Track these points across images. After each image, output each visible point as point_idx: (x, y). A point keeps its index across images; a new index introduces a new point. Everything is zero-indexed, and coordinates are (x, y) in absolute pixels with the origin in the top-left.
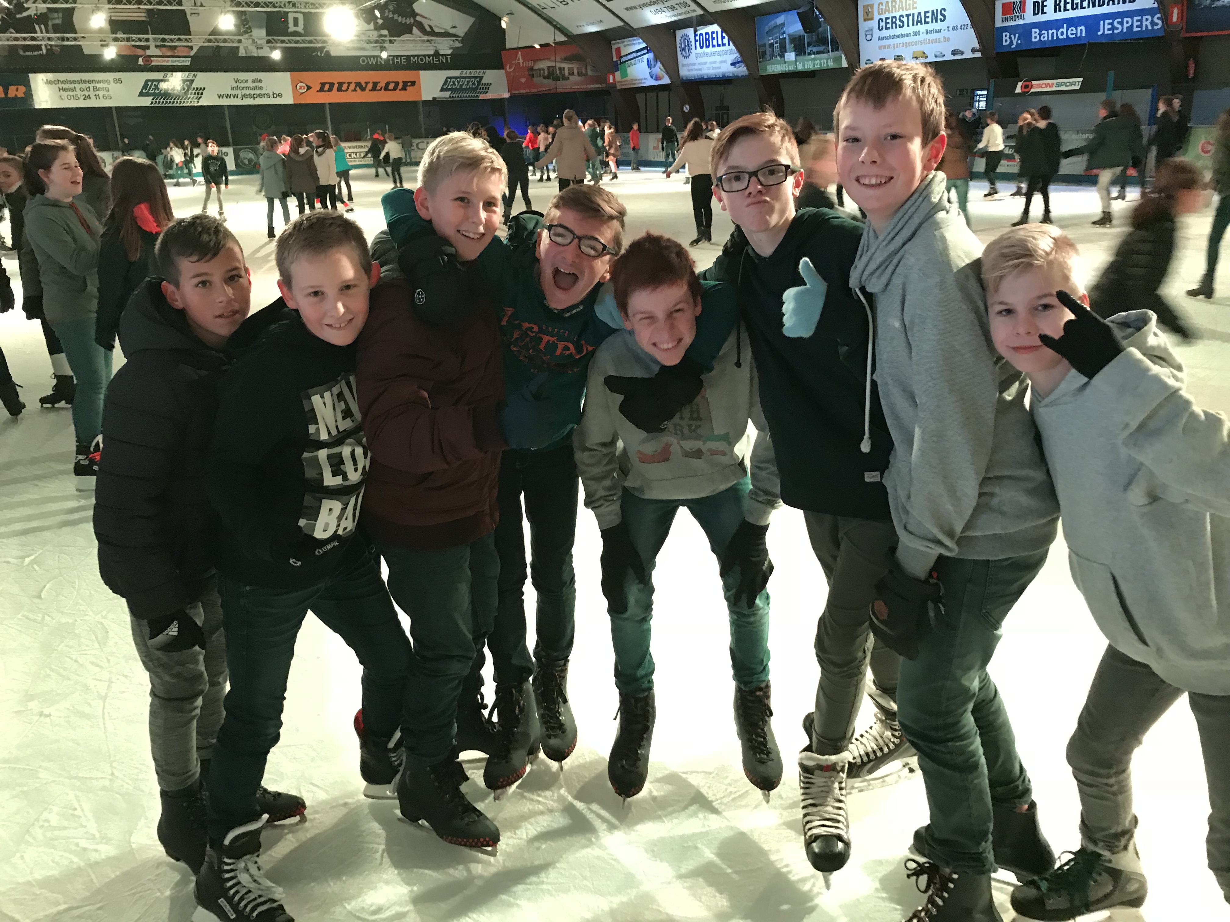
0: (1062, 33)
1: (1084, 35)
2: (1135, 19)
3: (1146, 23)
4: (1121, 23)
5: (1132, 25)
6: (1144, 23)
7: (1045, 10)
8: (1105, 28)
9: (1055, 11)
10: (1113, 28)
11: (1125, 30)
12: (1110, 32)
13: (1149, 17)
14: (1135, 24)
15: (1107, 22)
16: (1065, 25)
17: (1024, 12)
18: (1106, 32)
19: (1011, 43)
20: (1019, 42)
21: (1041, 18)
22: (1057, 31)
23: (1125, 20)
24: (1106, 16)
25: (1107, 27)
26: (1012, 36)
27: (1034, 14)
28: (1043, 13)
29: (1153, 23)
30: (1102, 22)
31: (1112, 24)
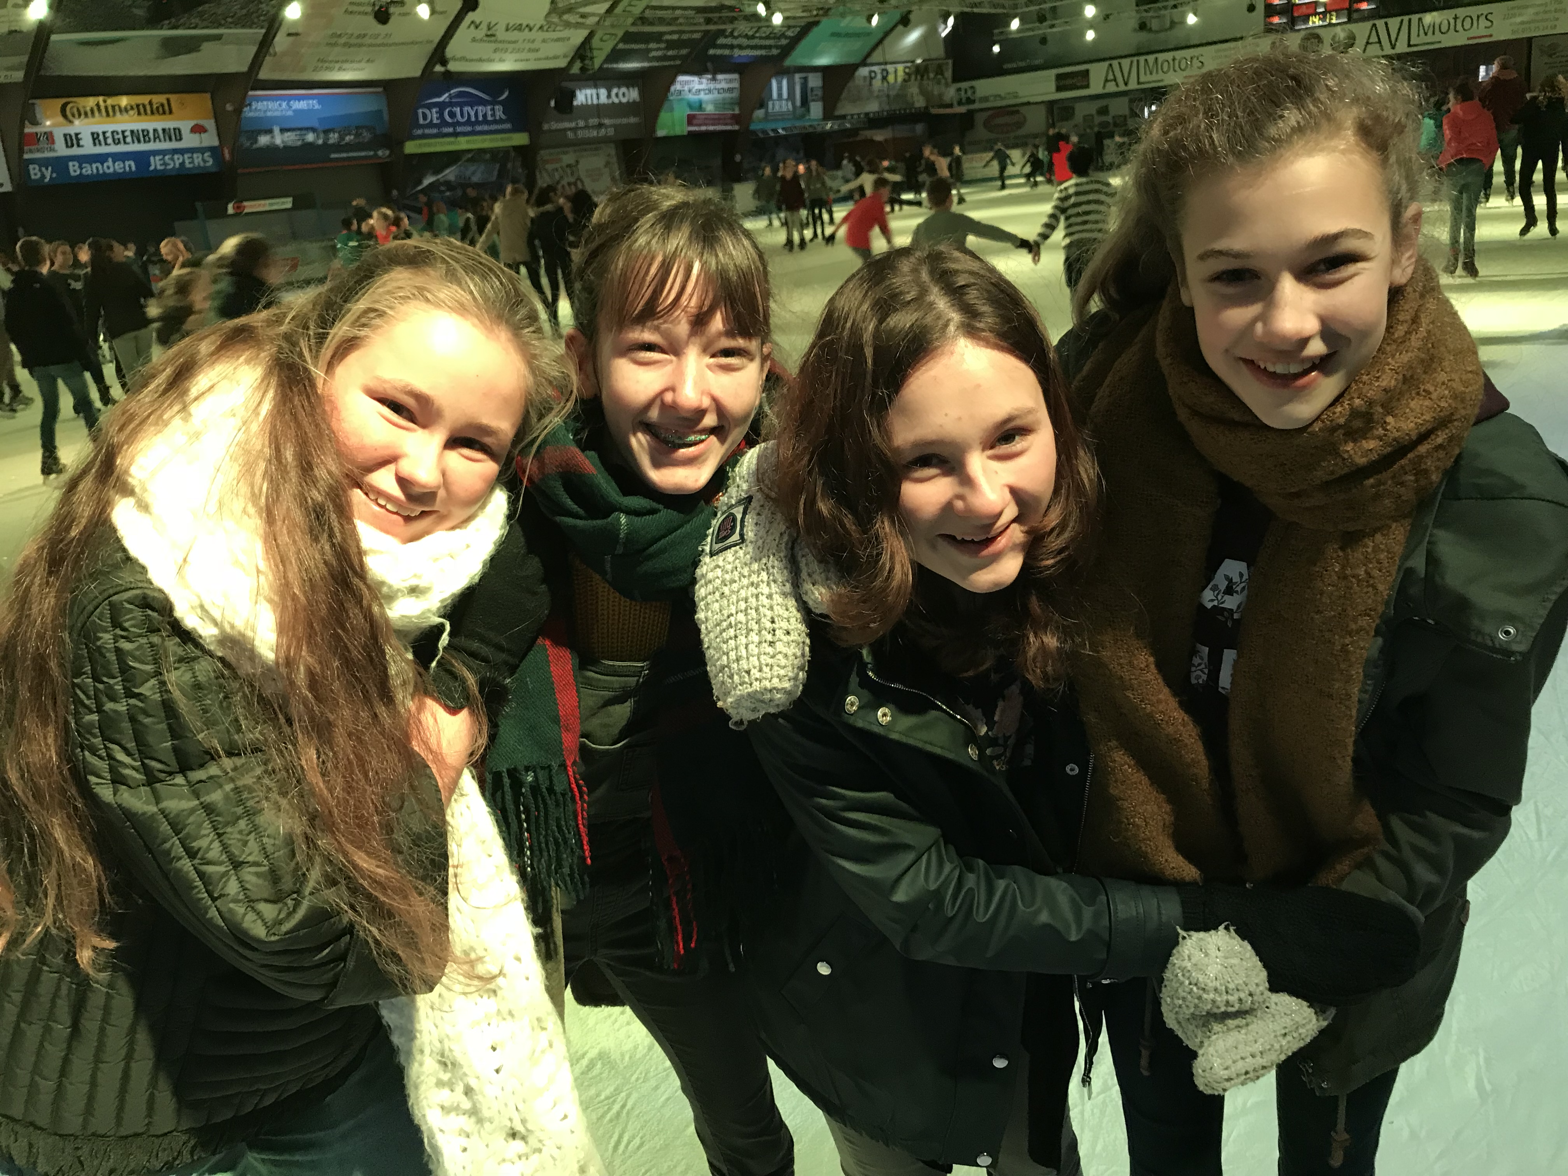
0: (108, 168)
1: (134, 168)
2: (186, 156)
3: (198, 159)
4: (173, 159)
5: (183, 162)
6: (196, 162)
7: (81, 143)
8: (156, 163)
9: (95, 144)
10: (165, 164)
11: (177, 166)
12: (162, 168)
13: (200, 155)
14: (187, 161)
15: (157, 158)
16: (110, 160)
17: (53, 142)
18: (159, 167)
19: (43, 176)
20: (54, 175)
21: (75, 151)
22: (102, 164)
23: (176, 157)
24: (155, 153)
25: (158, 163)
26: (43, 169)
27: (67, 146)
28: (79, 146)
29: (203, 160)
30: (152, 158)
31: (163, 159)
